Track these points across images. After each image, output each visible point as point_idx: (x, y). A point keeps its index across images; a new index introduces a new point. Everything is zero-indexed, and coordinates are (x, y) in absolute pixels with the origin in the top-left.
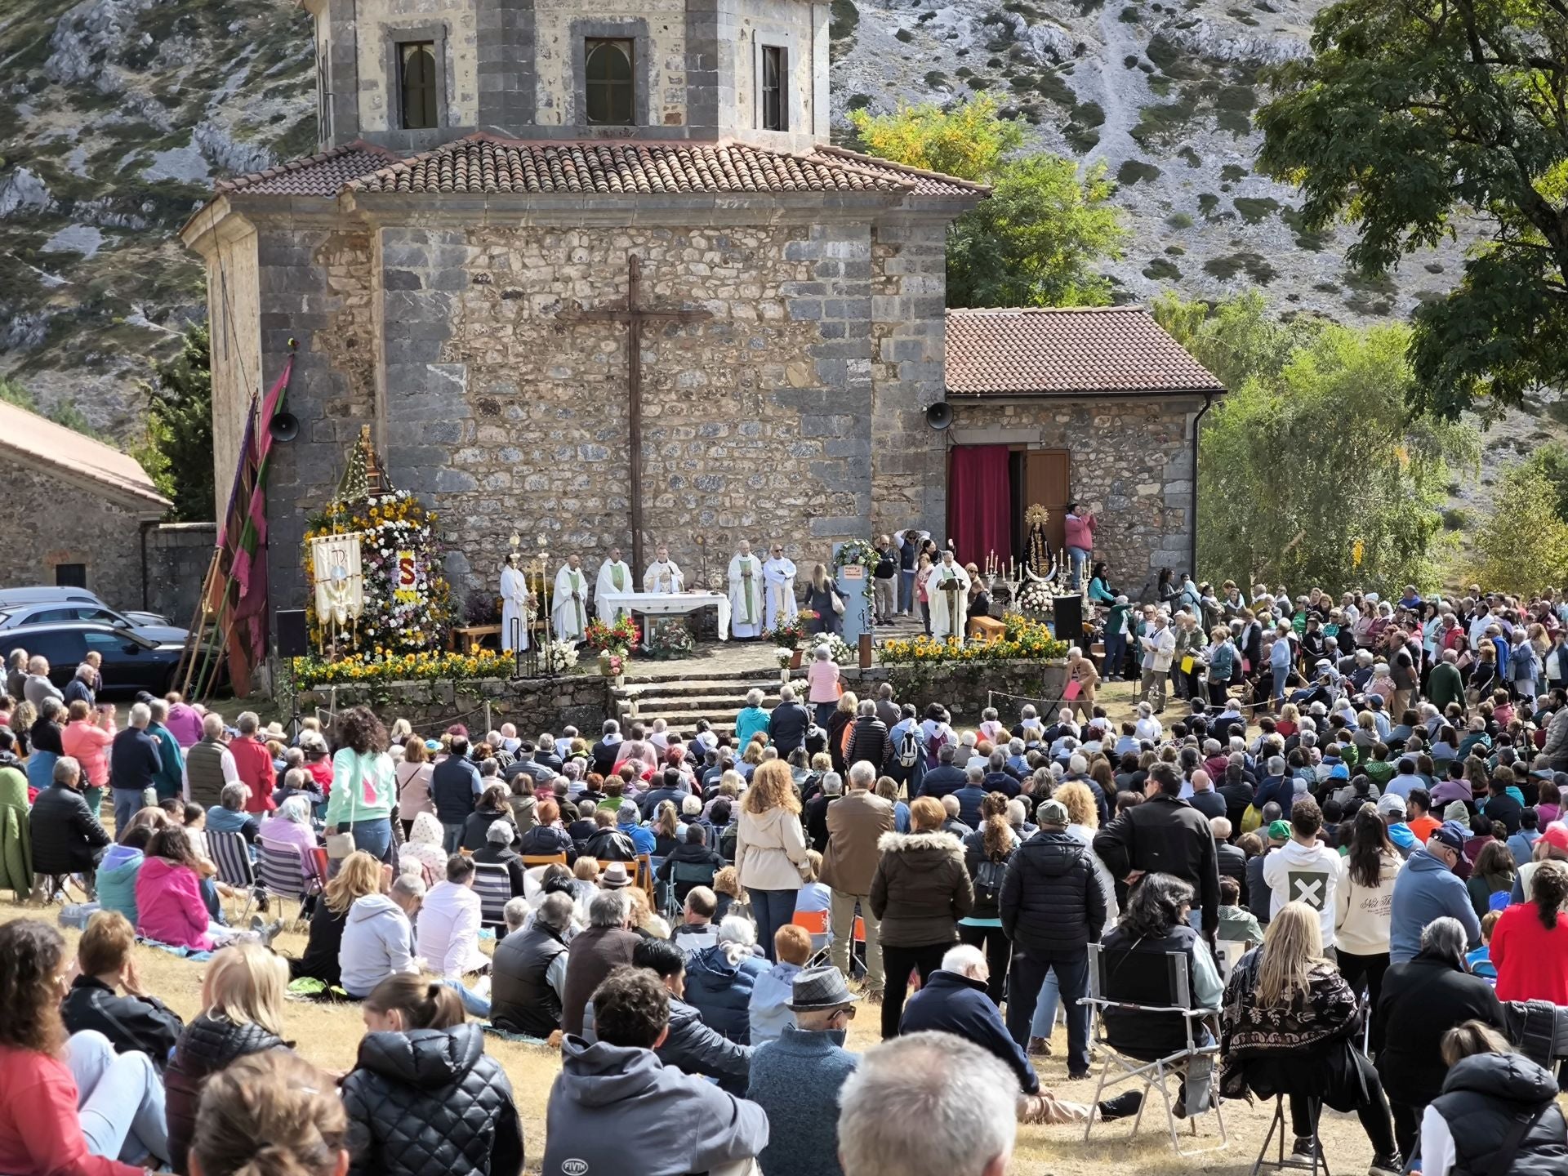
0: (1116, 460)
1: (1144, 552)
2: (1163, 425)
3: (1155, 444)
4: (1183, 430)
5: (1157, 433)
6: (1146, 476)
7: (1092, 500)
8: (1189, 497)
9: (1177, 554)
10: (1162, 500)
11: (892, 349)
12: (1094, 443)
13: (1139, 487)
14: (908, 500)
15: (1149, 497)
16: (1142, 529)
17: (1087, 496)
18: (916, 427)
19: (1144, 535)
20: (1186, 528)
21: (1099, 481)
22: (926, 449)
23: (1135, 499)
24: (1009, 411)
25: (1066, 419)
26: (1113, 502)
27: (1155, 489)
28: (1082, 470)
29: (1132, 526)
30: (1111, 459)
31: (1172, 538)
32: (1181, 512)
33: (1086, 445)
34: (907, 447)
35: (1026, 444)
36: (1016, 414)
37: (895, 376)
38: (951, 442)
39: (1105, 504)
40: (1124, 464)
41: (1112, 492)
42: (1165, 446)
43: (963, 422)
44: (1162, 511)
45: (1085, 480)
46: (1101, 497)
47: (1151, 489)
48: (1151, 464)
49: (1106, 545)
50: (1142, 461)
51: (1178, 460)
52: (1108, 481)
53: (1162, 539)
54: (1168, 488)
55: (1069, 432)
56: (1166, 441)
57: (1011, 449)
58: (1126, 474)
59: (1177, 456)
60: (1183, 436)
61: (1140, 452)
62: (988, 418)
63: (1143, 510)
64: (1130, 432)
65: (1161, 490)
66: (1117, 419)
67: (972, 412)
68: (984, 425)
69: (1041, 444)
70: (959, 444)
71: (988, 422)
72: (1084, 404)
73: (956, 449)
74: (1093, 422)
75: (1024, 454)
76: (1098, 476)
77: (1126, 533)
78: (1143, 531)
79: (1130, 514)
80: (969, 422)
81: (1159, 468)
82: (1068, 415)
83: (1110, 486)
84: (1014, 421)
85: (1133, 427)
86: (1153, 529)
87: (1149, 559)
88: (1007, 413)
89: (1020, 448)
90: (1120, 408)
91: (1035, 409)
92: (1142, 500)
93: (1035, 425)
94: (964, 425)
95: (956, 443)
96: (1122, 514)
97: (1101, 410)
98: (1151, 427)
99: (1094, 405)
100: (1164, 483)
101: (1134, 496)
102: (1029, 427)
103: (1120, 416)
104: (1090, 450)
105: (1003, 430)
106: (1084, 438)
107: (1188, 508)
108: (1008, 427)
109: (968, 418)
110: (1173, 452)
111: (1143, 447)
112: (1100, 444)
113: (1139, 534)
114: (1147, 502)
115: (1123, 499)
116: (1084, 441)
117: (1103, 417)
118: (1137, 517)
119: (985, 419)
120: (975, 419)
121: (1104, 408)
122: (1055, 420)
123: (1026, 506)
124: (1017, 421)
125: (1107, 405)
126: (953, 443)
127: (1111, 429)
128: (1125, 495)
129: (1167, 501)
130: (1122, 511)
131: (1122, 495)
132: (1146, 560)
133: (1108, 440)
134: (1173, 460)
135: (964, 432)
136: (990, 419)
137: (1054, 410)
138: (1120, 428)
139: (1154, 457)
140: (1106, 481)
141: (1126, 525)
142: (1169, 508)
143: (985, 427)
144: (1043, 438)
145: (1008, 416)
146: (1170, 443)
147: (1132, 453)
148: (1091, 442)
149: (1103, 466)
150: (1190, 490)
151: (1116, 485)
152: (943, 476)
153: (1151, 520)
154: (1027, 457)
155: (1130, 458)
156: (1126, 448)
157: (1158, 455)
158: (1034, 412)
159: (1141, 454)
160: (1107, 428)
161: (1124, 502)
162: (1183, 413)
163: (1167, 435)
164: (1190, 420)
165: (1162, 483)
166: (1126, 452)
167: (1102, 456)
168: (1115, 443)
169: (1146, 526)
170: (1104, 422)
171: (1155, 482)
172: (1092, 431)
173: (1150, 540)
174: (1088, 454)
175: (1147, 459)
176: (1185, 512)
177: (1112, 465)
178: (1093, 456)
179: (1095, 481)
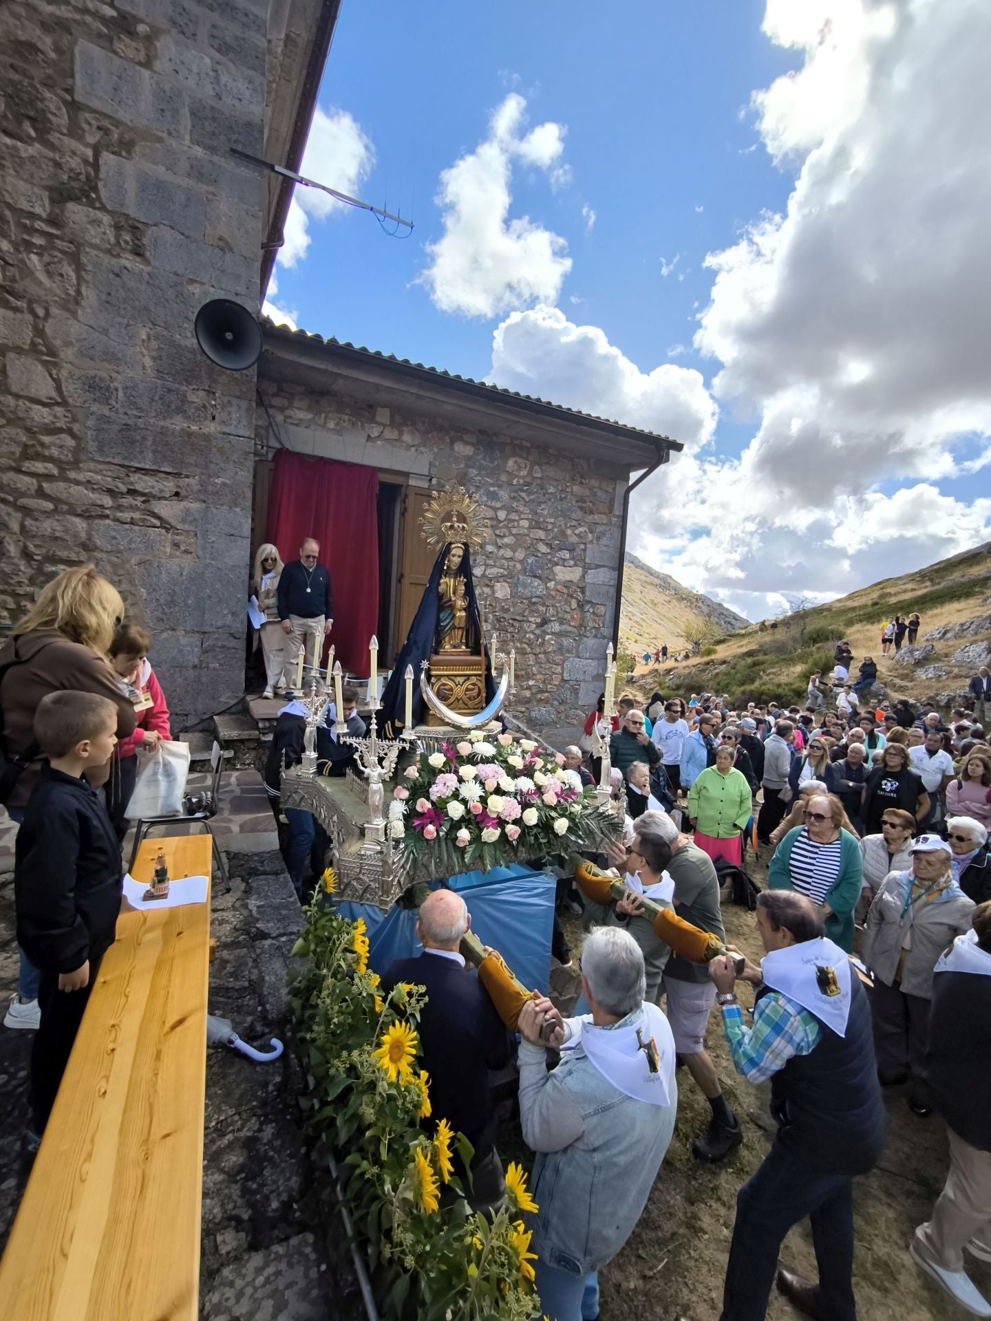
0: (530, 528)
1: (558, 658)
2: (591, 489)
3: (579, 514)
4: (612, 501)
5: (581, 500)
6: (566, 555)
7: (498, 578)
8: (613, 591)
9: (594, 663)
10: (583, 591)
11: (131, 187)
12: (504, 494)
13: (558, 569)
14: (165, 525)
15: (567, 585)
16: (556, 627)
17: (492, 572)
18: (190, 376)
19: (558, 635)
20: (607, 631)
21: (509, 554)
22: (211, 428)
23: (551, 585)
24: (383, 415)
25: (468, 451)
26: (525, 586)
27: (574, 574)
29: (545, 622)
30: (525, 523)
31: (590, 642)
32: (601, 610)
34: (165, 414)
35: (406, 475)
36: (393, 424)
37: (138, 252)
38: (274, 443)
39: (514, 586)
40: (541, 534)
41: (524, 571)
42: (590, 518)
43: (301, 415)
44: (581, 606)
45: (489, 548)
46: (508, 577)
47: (567, 573)
48: (574, 539)
50: (563, 533)
51: (604, 541)
52: (520, 555)
53: (578, 642)
54: (591, 576)
56: (592, 513)
57: (383, 477)
58: (543, 548)
59: (603, 534)
60: (611, 511)
61: (561, 521)
62: (346, 418)
63: (559, 602)
64: (551, 490)
65: (583, 576)
66: (536, 467)
67: (317, 402)
68: (338, 428)
69: (430, 480)
70: (291, 449)
71: (345, 424)
72: (495, 434)
73: (282, 454)
74: (506, 463)
75: (403, 490)
76: (507, 546)
77: (538, 632)
78: (558, 630)
79: (544, 604)
80: (310, 416)
81: (582, 547)
82: (472, 444)
83: (521, 562)
84: (390, 434)
85: (555, 483)
86: (570, 629)
87: (563, 669)
88: (378, 419)
89: (397, 480)
90: (542, 452)
91: (424, 423)
92: (559, 587)
93: (422, 449)
94: (301, 420)
95: (281, 444)
96: (534, 603)
97: (517, 448)
98: (576, 489)
99: (508, 440)
100: (586, 568)
101: (551, 580)
102: (413, 449)
103: (540, 465)
104: (499, 505)
105: (369, 444)
106: (492, 485)
107: (611, 605)
108: (379, 443)
109: (309, 409)
110: (600, 529)
111: (565, 514)
112: (513, 498)
113: (553, 633)
114: (565, 591)
115: (536, 582)
116: (492, 489)
117: (519, 460)
118: (551, 611)
119: (340, 419)
120: (323, 415)
121: (522, 447)
122: (452, 449)
123: (402, 576)
124: (395, 435)
125: (526, 444)
126: (278, 446)
127: (528, 479)
128: (540, 578)
129: (588, 593)
130: (534, 600)
131: (536, 577)
132: (559, 669)
133: (523, 495)
134: (598, 538)
135: (301, 431)
136: (349, 420)
137: (453, 433)
138: (539, 481)
139: (577, 532)
140: (517, 554)
141: (539, 620)
142: (590, 602)
143: (338, 431)
144: (434, 471)
145: (380, 424)
146: (596, 517)
147: (552, 520)
148: (501, 493)
149: (514, 531)
150: (614, 582)
151: (530, 561)
152: (246, 490)
153: (568, 617)
154: (406, 496)
155: (550, 527)
156: (545, 512)
157: (582, 529)
158: (423, 428)
159: (562, 523)
160: (523, 477)
161: (537, 587)
162: (613, 479)
163: (594, 504)
164: (620, 490)
165: (584, 568)
166: (545, 517)
167: (514, 516)
168: (532, 501)
169: (561, 624)
170: (520, 469)
171: (576, 565)
172: (504, 478)
173: (565, 643)
174: (495, 509)
175: (569, 532)
176: (606, 610)
177: (526, 531)
178: (502, 515)
179: (502, 552)
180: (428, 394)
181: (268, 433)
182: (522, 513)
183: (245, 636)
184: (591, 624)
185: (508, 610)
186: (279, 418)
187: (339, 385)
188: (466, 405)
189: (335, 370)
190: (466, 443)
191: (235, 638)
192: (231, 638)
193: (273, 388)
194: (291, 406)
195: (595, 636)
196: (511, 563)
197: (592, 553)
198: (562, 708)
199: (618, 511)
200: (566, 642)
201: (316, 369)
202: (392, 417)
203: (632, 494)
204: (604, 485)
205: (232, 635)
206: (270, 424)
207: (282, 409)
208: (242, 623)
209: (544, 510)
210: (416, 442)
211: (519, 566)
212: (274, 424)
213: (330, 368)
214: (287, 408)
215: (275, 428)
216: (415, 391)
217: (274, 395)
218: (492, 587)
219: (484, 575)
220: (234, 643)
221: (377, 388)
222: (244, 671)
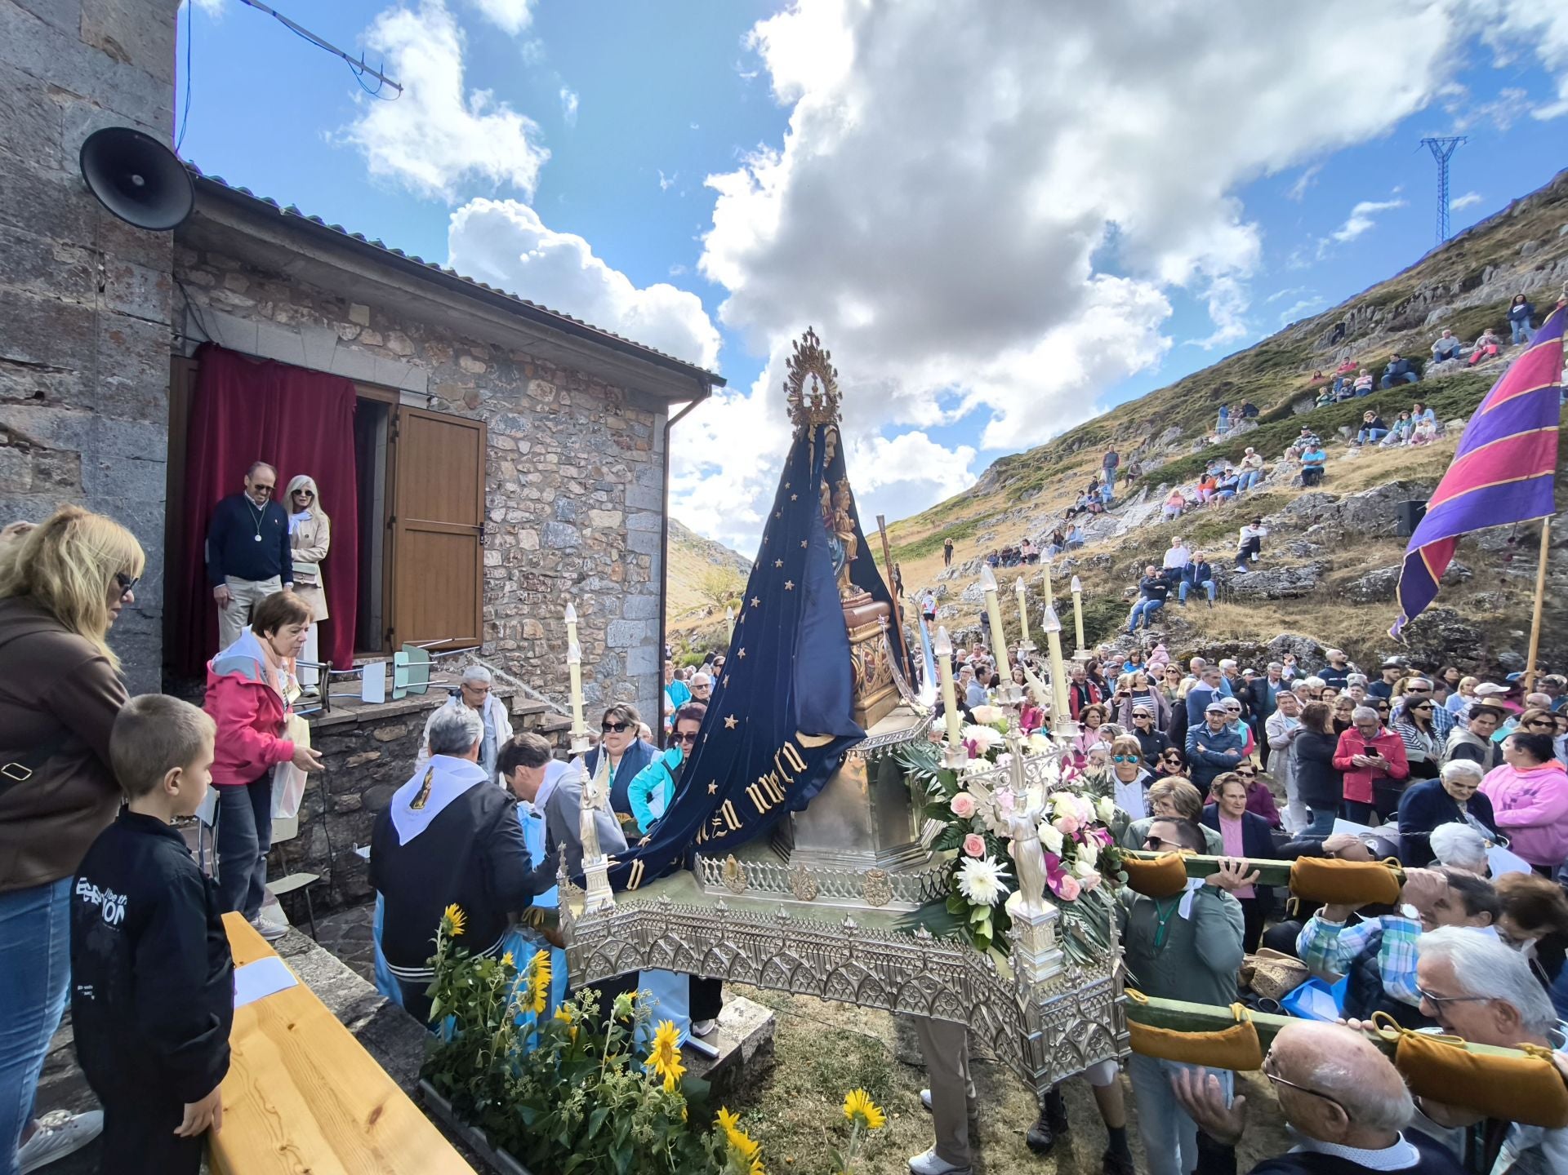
0: (559, 463)
1: (599, 621)
2: (627, 421)
3: (615, 450)
4: (651, 436)
5: (617, 433)
6: (603, 496)
7: (523, 524)
8: (657, 538)
9: (642, 624)
10: (624, 539)
12: (526, 422)
13: (594, 513)
14: (21, 442)
15: (606, 532)
16: (596, 583)
17: (515, 516)
19: (599, 592)
20: (654, 586)
21: (535, 494)
22: (98, 303)
23: (587, 532)
24: (360, 314)
25: (478, 367)
26: (556, 533)
27: (612, 519)
28: (506, 466)
29: (582, 578)
30: (554, 458)
31: (635, 600)
32: (645, 561)
33: (513, 424)
34: (13, 276)
35: (396, 391)
36: (374, 326)
38: (193, 332)
39: (544, 534)
40: (573, 471)
41: (555, 515)
42: (628, 454)
43: (236, 300)
44: (622, 557)
45: (510, 487)
46: (535, 523)
47: (604, 519)
48: (611, 478)
49: (543, 611)
50: (598, 470)
51: (645, 481)
52: (549, 495)
53: (622, 600)
54: (633, 522)
55: (485, 394)
56: (629, 448)
57: (361, 392)
58: (576, 488)
59: (644, 472)
60: (650, 447)
61: (595, 457)
62: (305, 311)
63: (598, 553)
64: (583, 420)
65: (624, 522)
66: (564, 393)
67: (261, 285)
68: (293, 323)
69: (429, 400)
70: (222, 344)
71: (304, 320)
72: (512, 351)
73: (207, 350)
74: (526, 386)
75: (392, 410)
76: (531, 484)
77: (575, 590)
78: (597, 588)
79: (579, 556)
80: (250, 303)
81: (621, 487)
82: (484, 361)
83: (550, 504)
84: (368, 337)
85: (587, 413)
86: (611, 585)
87: (606, 634)
88: (353, 317)
89: (385, 397)
90: (572, 378)
91: (418, 329)
92: (597, 535)
93: (417, 361)
94: (235, 306)
95: (207, 336)
96: (568, 555)
97: (540, 370)
98: (611, 420)
99: (529, 359)
100: (626, 512)
101: (587, 526)
102: (404, 360)
103: (568, 390)
104: (520, 435)
105: (340, 348)
106: (511, 410)
107: (656, 554)
108: (354, 347)
109: (248, 293)
110: (639, 467)
111: (599, 449)
112: (537, 428)
113: (592, 591)
114: (604, 539)
115: (570, 529)
116: (510, 415)
117: (542, 383)
118: (590, 564)
119: (296, 312)
120: (270, 304)
121: (545, 369)
122: (457, 364)
123: (393, 519)
124: (377, 339)
125: (549, 364)
126: (203, 339)
127: (555, 406)
128: (573, 524)
129: (629, 542)
130: (568, 551)
131: (568, 522)
132: (601, 635)
133: (550, 424)
134: (638, 478)
135: (236, 321)
136: (310, 315)
137: (457, 345)
138: (567, 409)
139: (614, 470)
140: (545, 494)
141: (575, 576)
142: (633, 552)
143: (296, 328)
144: (433, 390)
145: (356, 324)
146: (634, 453)
147: (585, 456)
148: (522, 420)
149: (540, 467)
150: (659, 529)
151: (561, 503)
152: (159, 395)
153: (609, 570)
154: (397, 417)
155: (583, 463)
156: (577, 446)
157: (619, 467)
158: (416, 336)
159: (597, 459)
160: (548, 404)
161: (571, 536)
162: (651, 412)
163: (631, 439)
164: (659, 425)
165: (624, 511)
166: (576, 451)
167: (539, 449)
168: (561, 432)
169: (602, 579)
170: (544, 393)
171: (614, 509)
172: (525, 403)
173: (608, 603)
174: (516, 440)
175: (605, 469)
176: (651, 561)
177: (555, 468)
178: (524, 447)
179: (526, 491)
180: (430, 296)
181: (185, 318)
182: (549, 445)
183: (161, 614)
184: (635, 578)
185: (537, 564)
186: (202, 300)
187: (297, 268)
188: (480, 314)
189: (295, 248)
190: (475, 358)
191: (145, 616)
192: (138, 618)
193: (191, 258)
194: (219, 285)
195: (641, 592)
196: (539, 506)
197: (633, 495)
198: (608, 681)
199: (658, 447)
200: (609, 601)
201: (265, 242)
202: (372, 317)
203: (672, 429)
204: (642, 418)
205: (139, 612)
206: (188, 304)
207: (206, 289)
208: (155, 592)
209: (576, 443)
210: (408, 351)
211: (548, 509)
212: (194, 307)
213: (288, 245)
214: (214, 288)
215: (197, 314)
216: (411, 289)
217: (192, 268)
218: (515, 535)
219: (504, 520)
220: (142, 625)
221: (356, 279)
222: (160, 669)
